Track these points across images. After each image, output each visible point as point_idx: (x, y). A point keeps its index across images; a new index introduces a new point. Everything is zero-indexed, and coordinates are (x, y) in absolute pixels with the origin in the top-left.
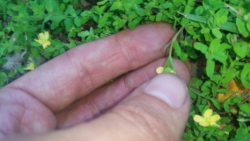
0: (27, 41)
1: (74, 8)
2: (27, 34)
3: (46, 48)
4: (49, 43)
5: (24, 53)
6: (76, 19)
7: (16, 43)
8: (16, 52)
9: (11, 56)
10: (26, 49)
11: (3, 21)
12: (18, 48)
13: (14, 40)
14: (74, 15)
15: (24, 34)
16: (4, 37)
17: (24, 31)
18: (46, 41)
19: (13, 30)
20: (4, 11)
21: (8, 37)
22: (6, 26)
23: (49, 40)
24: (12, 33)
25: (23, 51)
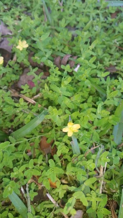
0: (18, 33)
1: (52, 54)
2: (22, 31)
3: (17, 49)
4: (21, 49)
5: (10, 34)
6: (45, 58)
7: (14, 26)
8: (8, 28)
9: (4, 26)
10: (13, 34)
11: (26, 11)
12: (11, 28)
13: (16, 24)
14: (48, 56)
15: (22, 28)
16: (16, 16)
17: (24, 28)
18: (22, 47)
19: (22, 20)
20: (33, 9)
21: (17, 19)
22: (24, 14)
23: (23, 48)
24: (20, 19)
25: (11, 32)
